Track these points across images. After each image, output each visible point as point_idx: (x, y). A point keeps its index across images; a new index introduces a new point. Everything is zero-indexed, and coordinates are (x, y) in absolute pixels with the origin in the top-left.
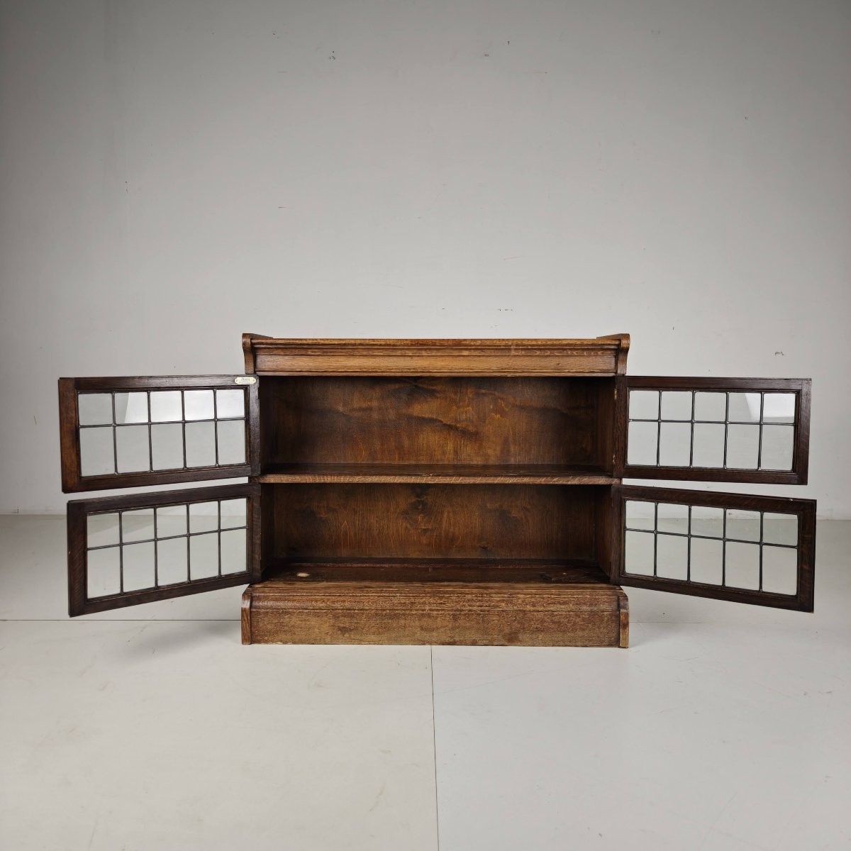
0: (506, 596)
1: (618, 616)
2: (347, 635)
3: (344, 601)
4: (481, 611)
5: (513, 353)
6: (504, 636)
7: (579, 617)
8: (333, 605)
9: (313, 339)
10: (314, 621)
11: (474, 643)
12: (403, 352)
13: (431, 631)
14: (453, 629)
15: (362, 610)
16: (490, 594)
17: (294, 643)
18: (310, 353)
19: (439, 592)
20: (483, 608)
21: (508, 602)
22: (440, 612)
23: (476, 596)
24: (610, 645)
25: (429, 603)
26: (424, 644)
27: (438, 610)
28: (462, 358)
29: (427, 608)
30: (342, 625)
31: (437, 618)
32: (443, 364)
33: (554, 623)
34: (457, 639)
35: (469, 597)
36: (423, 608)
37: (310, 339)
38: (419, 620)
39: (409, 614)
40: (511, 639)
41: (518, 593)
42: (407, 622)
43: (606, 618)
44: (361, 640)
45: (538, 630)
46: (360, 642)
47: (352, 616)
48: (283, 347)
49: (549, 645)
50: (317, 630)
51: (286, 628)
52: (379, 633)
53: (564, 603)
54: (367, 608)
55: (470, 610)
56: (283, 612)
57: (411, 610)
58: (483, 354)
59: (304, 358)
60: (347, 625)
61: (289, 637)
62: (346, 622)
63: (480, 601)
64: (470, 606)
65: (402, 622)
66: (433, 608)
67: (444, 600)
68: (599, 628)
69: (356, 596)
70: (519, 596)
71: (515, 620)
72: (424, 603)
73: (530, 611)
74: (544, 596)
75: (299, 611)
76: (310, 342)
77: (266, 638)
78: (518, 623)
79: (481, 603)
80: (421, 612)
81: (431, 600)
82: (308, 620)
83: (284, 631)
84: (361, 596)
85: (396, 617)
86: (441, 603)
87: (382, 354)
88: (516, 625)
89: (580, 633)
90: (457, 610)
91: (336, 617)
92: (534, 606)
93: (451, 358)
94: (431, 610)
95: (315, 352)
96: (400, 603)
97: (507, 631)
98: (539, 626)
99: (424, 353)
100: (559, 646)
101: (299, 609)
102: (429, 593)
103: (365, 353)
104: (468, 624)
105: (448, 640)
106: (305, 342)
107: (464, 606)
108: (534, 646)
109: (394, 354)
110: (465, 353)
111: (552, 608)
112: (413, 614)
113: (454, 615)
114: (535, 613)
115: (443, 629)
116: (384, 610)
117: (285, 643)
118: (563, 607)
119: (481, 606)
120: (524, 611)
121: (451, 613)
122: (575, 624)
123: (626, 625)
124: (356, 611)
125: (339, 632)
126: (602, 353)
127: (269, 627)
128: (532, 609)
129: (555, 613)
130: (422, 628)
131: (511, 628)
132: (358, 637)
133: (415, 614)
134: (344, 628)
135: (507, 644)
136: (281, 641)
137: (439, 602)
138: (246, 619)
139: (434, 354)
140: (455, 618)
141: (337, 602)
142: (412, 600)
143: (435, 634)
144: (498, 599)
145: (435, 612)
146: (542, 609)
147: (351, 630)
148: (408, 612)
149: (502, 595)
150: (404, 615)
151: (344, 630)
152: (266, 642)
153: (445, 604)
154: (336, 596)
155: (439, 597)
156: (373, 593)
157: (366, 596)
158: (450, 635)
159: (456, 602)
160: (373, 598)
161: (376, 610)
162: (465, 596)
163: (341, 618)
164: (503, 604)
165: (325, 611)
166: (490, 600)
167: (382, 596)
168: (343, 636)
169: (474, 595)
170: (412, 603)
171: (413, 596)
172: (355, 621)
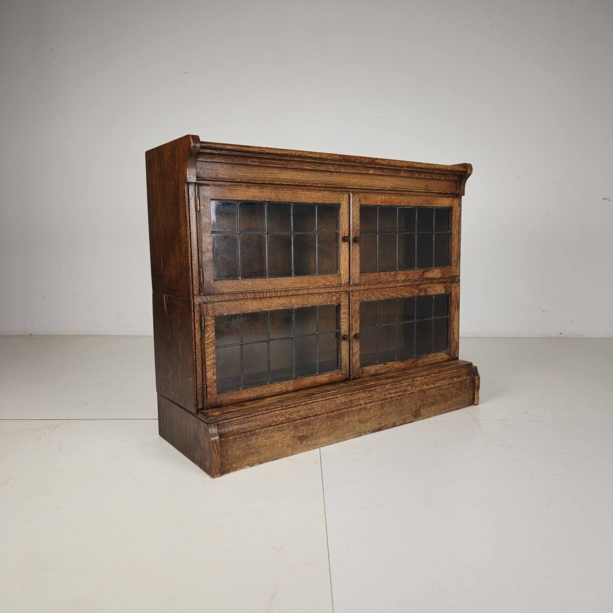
0: (410, 380)
1: (474, 382)
2: (304, 443)
3: (299, 411)
4: (399, 396)
5: (402, 174)
6: (412, 414)
7: (454, 387)
8: (291, 417)
9: (259, 147)
10: (277, 436)
11: (394, 425)
12: (327, 167)
13: (365, 422)
14: (381, 416)
17: (260, 463)
18: (249, 162)
20: (398, 394)
21: (412, 385)
22: (373, 404)
23: (392, 385)
25: (363, 398)
26: (361, 435)
27: (370, 403)
28: (367, 176)
29: (362, 402)
30: (300, 434)
31: (370, 409)
32: (354, 181)
33: (441, 395)
34: (383, 425)
35: (388, 386)
36: (359, 403)
37: (256, 147)
38: (358, 414)
39: (351, 411)
40: (417, 415)
41: (417, 377)
42: (350, 418)
43: (468, 385)
44: (316, 445)
45: (432, 404)
46: (314, 446)
47: (309, 424)
48: (228, 153)
49: (437, 415)
50: (280, 445)
51: (253, 450)
52: (330, 434)
53: (444, 379)
54: (319, 413)
55: (391, 398)
56: (250, 434)
57: (352, 407)
58: (383, 173)
59: (243, 169)
60: (305, 433)
61: (255, 458)
62: (304, 431)
63: (395, 388)
64: (390, 394)
65: (346, 419)
66: (367, 401)
67: (372, 393)
68: (464, 393)
69: (308, 404)
70: (417, 379)
71: (419, 399)
72: (359, 399)
73: (427, 389)
74: (432, 376)
75: (264, 430)
76: (256, 150)
77: (235, 465)
78: (421, 400)
80: (359, 407)
81: (363, 395)
82: (273, 437)
83: (252, 454)
84: (312, 403)
85: (342, 415)
86: (370, 396)
87: (310, 168)
88: (419, 402)
89: (455, 400)
90: (382, 399)
91: (296, 428)
92: (427, 385)
93: (359, 176)
94: (365, 404)
95: (254, 162)
96: (342, 403)
97: (414, 409)
98: (433, 400)
99: (342, 169)
100: (443, 413)
101: (264, 428)
102: (360, 389)
103: (297, 166)
104: (391, 410)
105: (377, 426)
106: (252, 150)
107: (385, 395)
108: (429, 417)
109: (320, 168)
110: (371, 172)
111: (438, 384)
112: (354, 410)
113: (382, 404)
114: (431, 390)
115: (374, 419)
116: (333, 412)
117: (252, 465)
118: (444, 382)
119: (397, 392)
120: (424, 390)
121: (379, 403)
122: (452, 393)
123: (478, 388)
124: (312, 418)
125: (299, 442)
127: (238, 453)
128: (428, 387)
129: (442, 388)
130: (360, 421)
131: (416, 406)
132: (313, 442)
133: (356, 410)
134: (303, 436)
135: (413, 420)
136: (249, 465)
138: (216, 450)
139: (349, 171)
140: (382, 406)
141: (294, 413)
142: (350, 398)
143: (368, 424)
144: (406, 384)
145: (369, 405)
146: (433, 386)
147: (308, 437)
148: (350, 409)
149: (407, 380)
150: (347, 412)
151: (302, 439)
152: (235, 469)
153: (372, 396)
154: (291, 407)
155: (369, 391)
156: (320, 398)
157: (315, 402)
158: (379, 422)
159: (380, 393)
160: (321, 403)
161: (327, 413)
162: (385, 387)
163: (300, 428)
164: (409, 388)
165: (286, 424)
166: (401, 386)
167: (328, 399)
168: (302, 444)
169: (390, 385)
170: (351, 401)
171: (350, 395)
172: (311, 427)
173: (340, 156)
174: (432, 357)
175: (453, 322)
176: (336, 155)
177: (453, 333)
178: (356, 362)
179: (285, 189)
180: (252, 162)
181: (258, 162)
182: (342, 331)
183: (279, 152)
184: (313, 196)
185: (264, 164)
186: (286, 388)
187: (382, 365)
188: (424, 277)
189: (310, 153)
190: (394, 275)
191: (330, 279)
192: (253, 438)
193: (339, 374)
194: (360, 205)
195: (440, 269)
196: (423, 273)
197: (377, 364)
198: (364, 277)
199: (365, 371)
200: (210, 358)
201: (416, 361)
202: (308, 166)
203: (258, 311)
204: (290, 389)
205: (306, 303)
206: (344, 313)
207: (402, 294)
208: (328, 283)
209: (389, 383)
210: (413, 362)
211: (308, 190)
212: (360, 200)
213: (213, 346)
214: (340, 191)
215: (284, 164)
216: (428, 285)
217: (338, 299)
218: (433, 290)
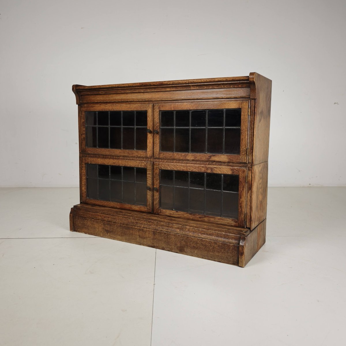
0: (180, 225)
1: (238, 247)
2: (109, 234)
3: (109, 217)
4: (167, 232)
5: (192, 88)
6: (177, 248)
7: (216, 244)
8: (104, 219)
10: (96, 225)
11: (163, 249)
12: (139, 91)
13: (143, 239)
14: (153, 239)
15: (115, 223)
16: (173, 223)
17: (89, 234)
19: (150, 219)
21: (181, 229)
22: (148, 229)
24: (234, 264)
25: (144, 224)
26: (140, 245)
29: (142, 226)
30: (107, 229)
31: (146, 232)
32: (158, 96)
33: (202, 245)
34: (155, 245)
35: (162, 223)
38: (138, 232)
39: (134, 228)
40: (181, 250)
41: (187, 225)
42: (134, 232)
43: (231, 248)
45: (194, 248)
46: (114, 238)
47: (111, 225)
49: (200, 257)
50: (97, 230)
51: (86, 227)
52: (122, 236)
53: (210, 235)
54: (117, 222)
55: (162, 231)
57: (135, 226)
58: (177, 89)
60: (109, 229)
61: (87, 231)
63: (167, 226)
64: (162, 228)
65: (131, 231)
66: (145, 227)
67: (151, 223)
68: (227, 252)
69: (114, 216)
70: (187, 227)
71: (183, 240)
72: (142, 224)
73: (191, 236)
74: (200, 229)
77: (79, 230)
78: (184, 241)
79: (168, 228)
80: (139, 228)
81: (145, 222)
82: (94, 224)
83: (85, 228)
84: (116, 216)
85: (128, 228)
86: (149, 225)
87: (130, 92)
89: (217, 254)
90: (156, 229)
91: (104, 224)
92: (193, 233)
93: (162, 93)
94: (144, 227)
95: (102, 92)
96: (131, 222)
97: (179, 245)
98: (195, 245)
99: (149, 91)
100: (205, 259)
102: (145, 219)
104: (160, 238)
105: (151, 244)
107: (159, 228)
108: (192, 256)
109: (135, 92)
110: (168, 89)
111: (202, 237)
112: (135, 229)
113: (154, 232)
115: (149, 239)
116: (124, 224)
117: (86, 233)
119: (167, 229)
121: (152, 230)
122: (214, 248)
123: (242, 254)
124: (112, 223)
125: (106, 232)
126: (242, 86)
127: (80, 225)
129: (204, 240)
130: (139, 236)
131: (181, 244)
132: (113, 236)
133: (137, 228)
134: (107, 230)
135: (178, 252)
136: (84, 232)
137: (149, 224)
138: (71, 219)
139: (153, 91)
140: (154, 233)
141: (106, 217)
142: (137, 221)
143: (145, 240)
144: (176, 227)
145: (145, 229)
147: (111, 232)
148: (133, 227)
149: (178, 225)
151: (108, 231)
152: (79, 232)
153: (151, 225)
154: (106, 214)
155: (149, 221)
156: (121, 215)
157: (118, 216)
158: (152, 242)
159: (156, 225)
160: (120, 217)
161: (121, 224)
162: (160, 223)
163: (106, 225)
164: (178, 230)
165: (100, 221)
166: (172, 227)
167: (124, 217)
168: (107, 234)
169: (165, 223)
170: (136, 223)
171: (137, 219)
172: (112, 228)
173: (140, 83)
174: (219, 219)
175: (241, 198)
176: (137, 83)
177: (241, 207)
178: (156, 204)
179: (117, 104)
180: (101, 92)
181: (104, 92)
182: (148, 184)
183: (108, 87)
184: (131, 107)
185: (107, 93)
186: (116, 206)
187: (175, 211)
188: (211, 159)
189: (123, 84)
190: (184, 155)
191: (141, 153)
192: (86, 221)
193: (145, 208)
194: (160, 111)
195: (227, 156)
196: (210, 157)
197: (173, 210)
198: (162, 154)
199: (162, 212)
200: (84, 181)
201: (203, 217)
202: (128, 91)
203: (103, 164)
204: (118, 207)
205: (127, 164)
206: (149, 174)
207: (191, 169)
208: (139, 155)
209: (165, 222)
210: (200, 218)
211: (129, 104)
212: (159, 108)
213: (85, 176)
214: (148, 103)
215: (115, 91)
216: (215, 166)
217: (145, 165)
218: (220, 171)
